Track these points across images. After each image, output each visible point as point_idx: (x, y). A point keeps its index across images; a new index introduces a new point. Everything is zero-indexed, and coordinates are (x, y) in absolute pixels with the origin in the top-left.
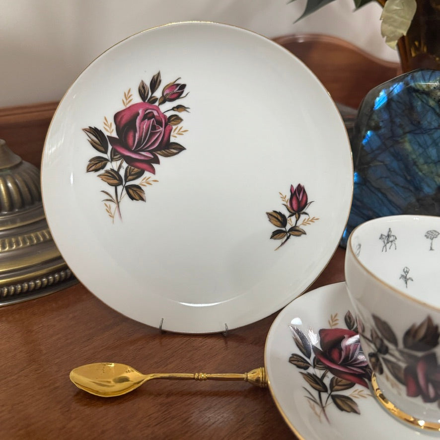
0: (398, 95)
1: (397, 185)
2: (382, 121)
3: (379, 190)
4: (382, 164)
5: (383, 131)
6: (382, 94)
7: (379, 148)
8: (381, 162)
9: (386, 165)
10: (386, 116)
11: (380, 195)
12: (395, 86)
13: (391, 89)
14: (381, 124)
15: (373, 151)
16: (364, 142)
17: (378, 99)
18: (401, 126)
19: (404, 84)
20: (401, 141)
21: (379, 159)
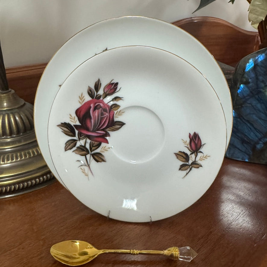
0: (261, 62)
1: (260, 118)
2: (251, 79)
3: (248, 121)
4: (250, 105)
5: (251, 84)
6: (251, 61)
7: (248, 95)
8: (250, 104)
9: (253, 106)
10: (253, 75)
11: (249, 125)
12: (259, 56)
13: (257, 58)
14: (250, 80)
15: (244, 97)
16: (239, 91)
17: (248, 64)
18: (263, 81)
19: (266, 55)
20: (263, 91)
21: (249, 102)
